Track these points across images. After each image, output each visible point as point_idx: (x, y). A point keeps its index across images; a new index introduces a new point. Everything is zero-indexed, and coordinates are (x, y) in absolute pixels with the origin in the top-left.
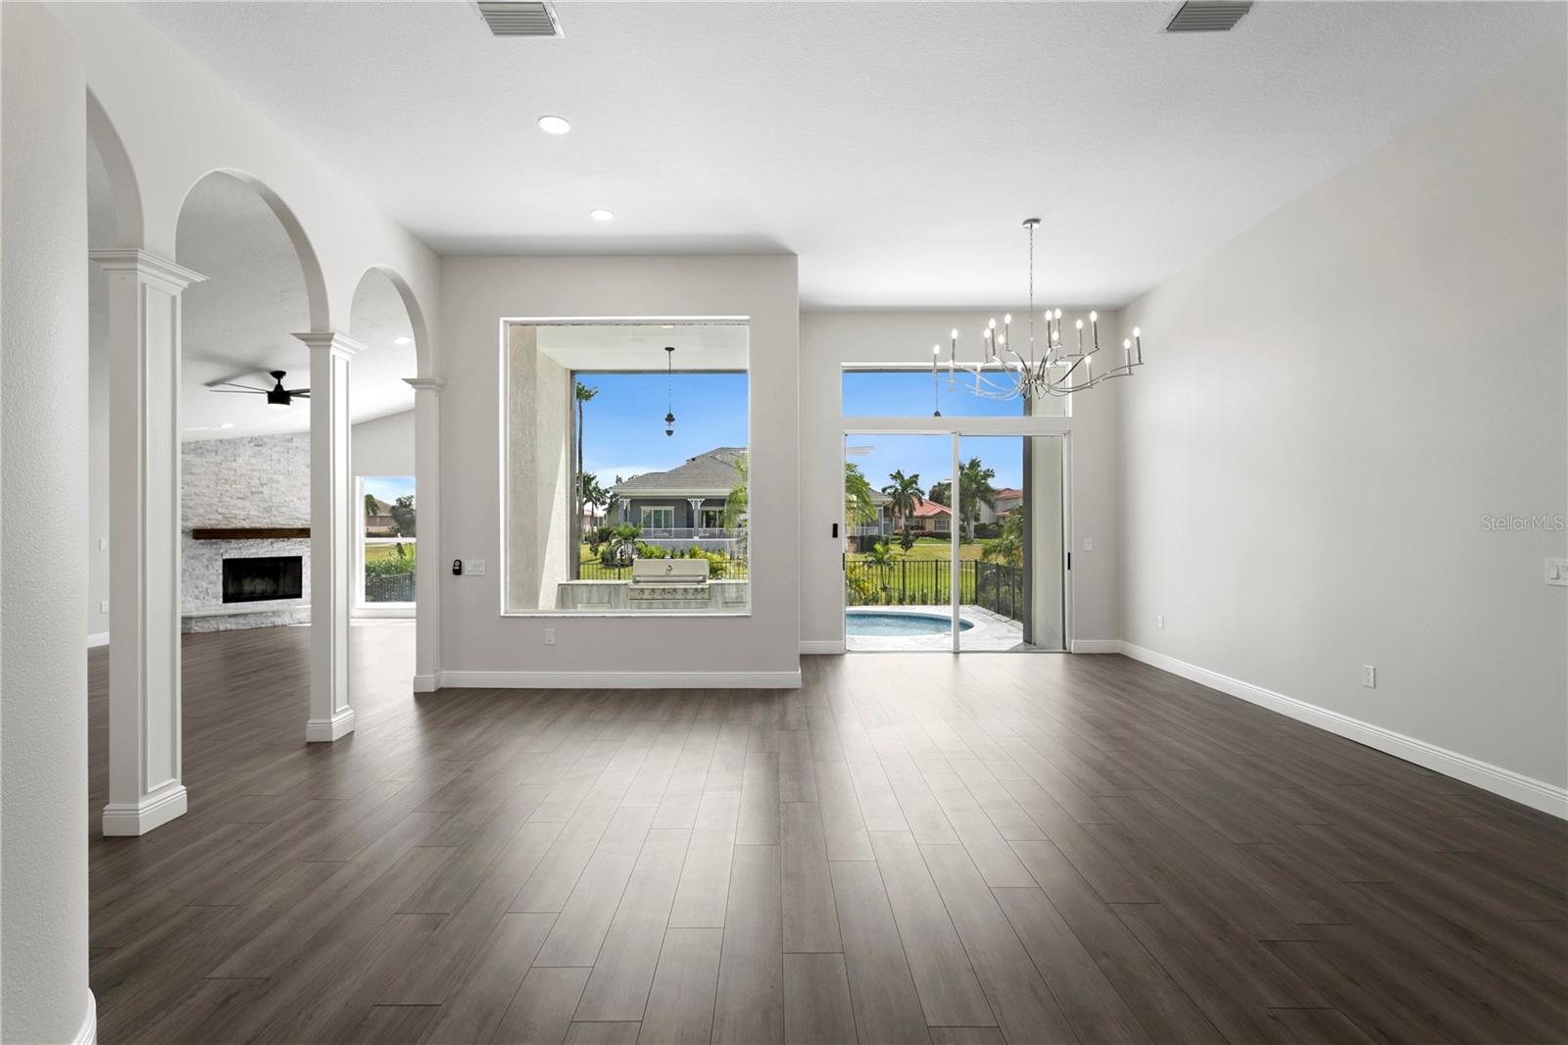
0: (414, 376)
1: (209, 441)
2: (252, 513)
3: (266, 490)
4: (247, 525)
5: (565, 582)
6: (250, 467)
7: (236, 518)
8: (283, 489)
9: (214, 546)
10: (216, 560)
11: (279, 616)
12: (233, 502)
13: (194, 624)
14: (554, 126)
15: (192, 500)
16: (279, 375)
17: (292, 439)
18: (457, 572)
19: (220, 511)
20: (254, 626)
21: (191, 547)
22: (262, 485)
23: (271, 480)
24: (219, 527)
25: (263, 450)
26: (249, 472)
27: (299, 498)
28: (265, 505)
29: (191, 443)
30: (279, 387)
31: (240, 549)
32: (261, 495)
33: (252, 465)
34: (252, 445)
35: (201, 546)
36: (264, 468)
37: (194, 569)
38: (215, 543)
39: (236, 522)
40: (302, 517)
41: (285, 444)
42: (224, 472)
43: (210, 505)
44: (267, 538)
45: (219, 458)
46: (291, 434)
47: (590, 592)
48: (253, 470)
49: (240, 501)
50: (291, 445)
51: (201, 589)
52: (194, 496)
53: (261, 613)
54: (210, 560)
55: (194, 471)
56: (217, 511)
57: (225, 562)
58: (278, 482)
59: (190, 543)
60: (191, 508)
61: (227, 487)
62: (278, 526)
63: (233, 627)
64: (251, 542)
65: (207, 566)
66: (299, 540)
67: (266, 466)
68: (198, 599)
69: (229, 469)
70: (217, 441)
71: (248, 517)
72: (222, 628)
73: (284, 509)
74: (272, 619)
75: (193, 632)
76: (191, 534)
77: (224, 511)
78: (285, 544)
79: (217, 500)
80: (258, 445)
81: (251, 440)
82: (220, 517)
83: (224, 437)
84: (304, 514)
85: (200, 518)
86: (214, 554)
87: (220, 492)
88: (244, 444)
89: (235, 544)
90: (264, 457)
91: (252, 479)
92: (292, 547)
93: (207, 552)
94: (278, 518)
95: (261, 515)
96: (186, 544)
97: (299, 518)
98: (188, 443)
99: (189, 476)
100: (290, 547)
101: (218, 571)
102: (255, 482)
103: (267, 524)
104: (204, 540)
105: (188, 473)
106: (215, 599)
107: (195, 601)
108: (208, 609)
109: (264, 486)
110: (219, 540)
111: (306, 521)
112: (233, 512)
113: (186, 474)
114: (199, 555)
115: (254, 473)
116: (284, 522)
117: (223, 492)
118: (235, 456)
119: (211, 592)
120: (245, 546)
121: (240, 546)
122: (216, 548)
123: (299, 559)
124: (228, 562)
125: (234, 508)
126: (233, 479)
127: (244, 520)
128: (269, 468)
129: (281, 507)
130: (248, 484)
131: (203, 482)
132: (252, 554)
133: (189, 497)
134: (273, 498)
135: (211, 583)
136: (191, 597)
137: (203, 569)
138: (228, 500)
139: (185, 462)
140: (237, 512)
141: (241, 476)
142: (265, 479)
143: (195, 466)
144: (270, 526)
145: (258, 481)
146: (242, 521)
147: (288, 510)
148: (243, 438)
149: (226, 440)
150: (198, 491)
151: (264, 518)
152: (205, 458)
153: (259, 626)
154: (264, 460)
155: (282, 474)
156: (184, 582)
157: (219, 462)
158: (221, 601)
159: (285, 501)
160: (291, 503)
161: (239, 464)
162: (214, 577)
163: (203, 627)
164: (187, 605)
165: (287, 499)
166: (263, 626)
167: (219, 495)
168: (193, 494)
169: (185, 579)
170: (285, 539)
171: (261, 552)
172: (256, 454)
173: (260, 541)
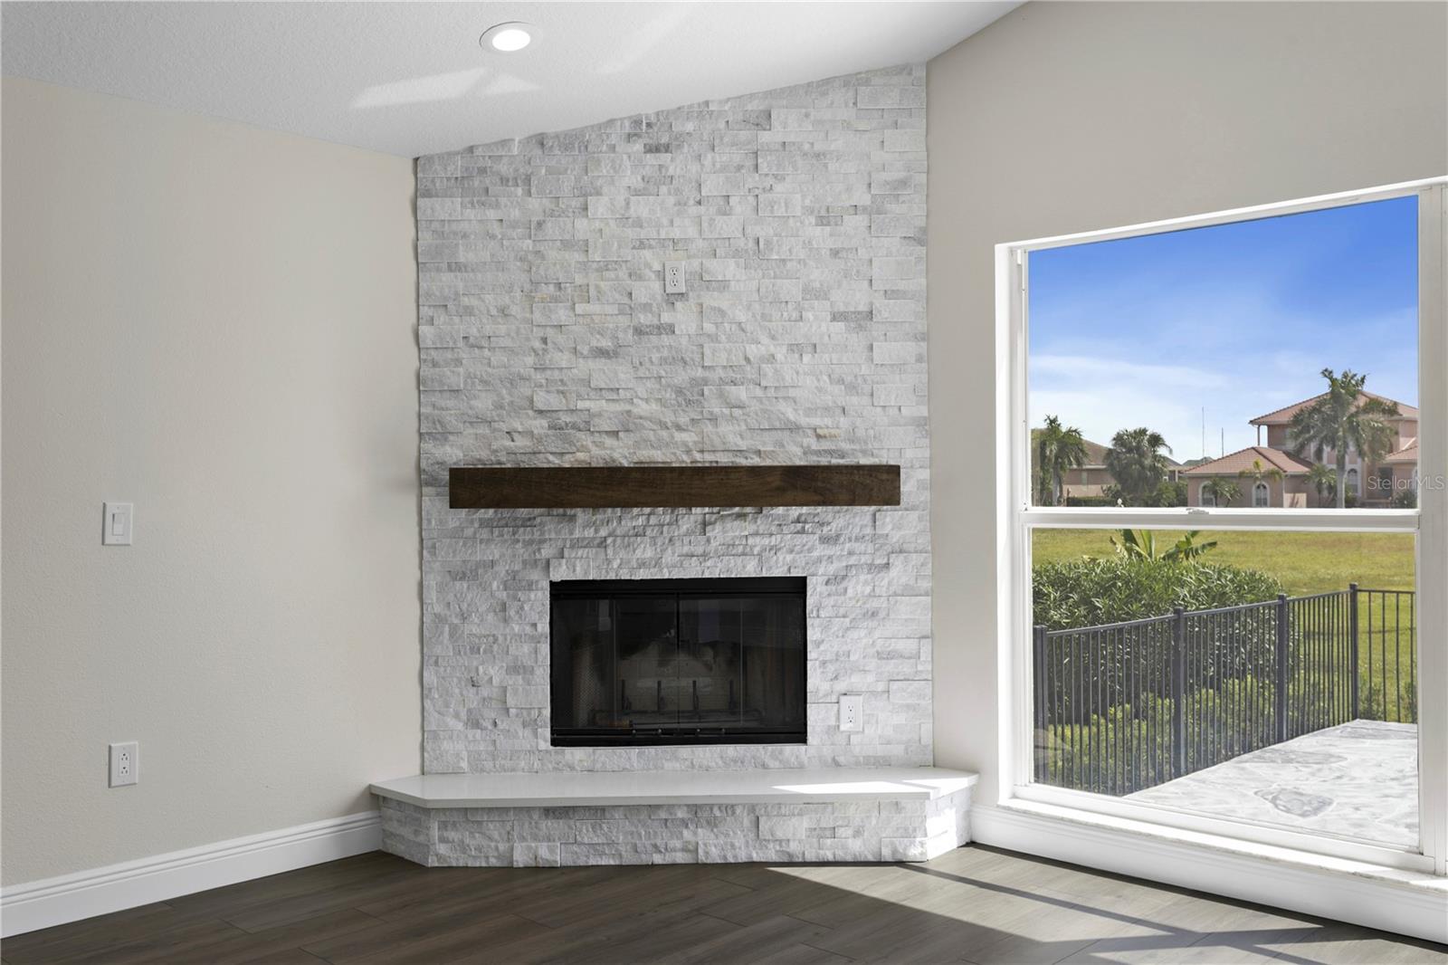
1: (504, 143)
2: (642, 408)
3: (683, 318)
4: (622, 453)
6: (631, 233)
7: (587, 428)
8: (741, 316)
9: (524, 534)
10: (530, 586)
11: (712, 824)
12: (584, 367)
13: (435, 833)
15: (458, 362)
19: (541, 400)
20: (629, 859)
21: (456, 534)
22: (672, 299)
23: (701, 280)
24: (541, 462)
25: (675, 164)
26: (628, 254)
27: (796, 348)
28: (681, 377)
29: (451, 155)
31: (602, 544)
32: (666, 340)
33: (639, 223)
34: (638, 147)
35: (485, 534)
36: (678, 233)
37: (463, 618)
38: (525, 523)
39: (585, 439)
40: (804, 421)
41: (744, 135)
42: (552, 254)
43: (513, 381)
44: (690, 506)
45: (535, 204)
46: (770, 94)
49: (601, 363)
50: (765, 137)
51: (485, 692)
52: (463, 353)
53: (653, 808)
54: (514, 583)
55: (462, 257)
56: (532, 401)
57: (558, 592)
58: (723, 285)
59: (451, 524)
60: (454, 391)
61: (562, 315)
62: (724, 460)
64: (637, 518)
65: (504, 608)
66: (795, 511)
67: (684, 228)
68: (476, 724)
69: (567, 245)
70: (529, 139)
71: (629, 425)
72: (521, 858)
73: (740, 393)
74: (687, 834)
75: (432, 862)
77: (555, 402)
78: (748, 527)
79: (530, 360)
80: (654, 149)
81: (638, 127)
82: (539, 426)
83: (551, 129)
84: (810, 412)
85: (483, 430)
86: (525, 562)
87: (539, 333)
88: (613, 148)
89: (585, 524)
90: (678, 191)
91: (640, 278)
92: (773, 540)
93: (502, 555)
94: (725, 428)
95: (669, 418)
96: (440, 522)
97: (794, 428)
98: (441, 157)
99: (447, 277)
100: (766, 541)
101: (534, 625)
102: (647, 291)
103: (688, 452)
104: (491, 511)
105: (445, 266)
106: (528, 732)
107: (471, 733)
108: (508, 764)
109: (679, 305)
110: (537, 511)
111: (819, 437)
112: (581, 405)
113: (438, 270)
114: (478, 564)
115: (647, 254)
116: (743, 445)
117: (550, 332)
118: (585, 194)
119: (511, 701)
120: (618, 532)
121: (603, 533)
122: (531, 542)
123: (796, 588)
124: (566, 595)
125: (583, 390)
126: (579, 280)
127: (615, 434)
128: (692, 232)
129: (734, 383)
130: (626, 300)
131: (489, 298)
132: (642, 564)
133: (449, 355)
134: (707, 351)
135: (515, 669)
136: (457, 716)
137: (490, 617)
138: (563, 359)
139: (435, 225)
140: (593, 406)
141: (605, 267)
142: (681, 277)
143: (465, 236)
144: (698, 457)
145: (656, 286)
146: (609, 441)
147: (758, 392)
148: (611, 122)
149: (557, 136)
150: (474, 331)
151: (679, 428)
152: (497, 206)
153: (645, 859)
154: (678, 203)
155: (737, 254)
156: (436, 663)
157: (535, 219)
158: (545, 744)
159: (747, 360)
160: (767, 368)
161: (597, 224)
162: (526, 648)
163: (464, 848)
164: (446, 745)
165: (752, 351)
166: (658, 859)
167: (538, 345)
168: (461, 344)
169: (438, 650)
170: (748, 510)
171: (669, 558)
172: (652, 184)
173: (663, 516)
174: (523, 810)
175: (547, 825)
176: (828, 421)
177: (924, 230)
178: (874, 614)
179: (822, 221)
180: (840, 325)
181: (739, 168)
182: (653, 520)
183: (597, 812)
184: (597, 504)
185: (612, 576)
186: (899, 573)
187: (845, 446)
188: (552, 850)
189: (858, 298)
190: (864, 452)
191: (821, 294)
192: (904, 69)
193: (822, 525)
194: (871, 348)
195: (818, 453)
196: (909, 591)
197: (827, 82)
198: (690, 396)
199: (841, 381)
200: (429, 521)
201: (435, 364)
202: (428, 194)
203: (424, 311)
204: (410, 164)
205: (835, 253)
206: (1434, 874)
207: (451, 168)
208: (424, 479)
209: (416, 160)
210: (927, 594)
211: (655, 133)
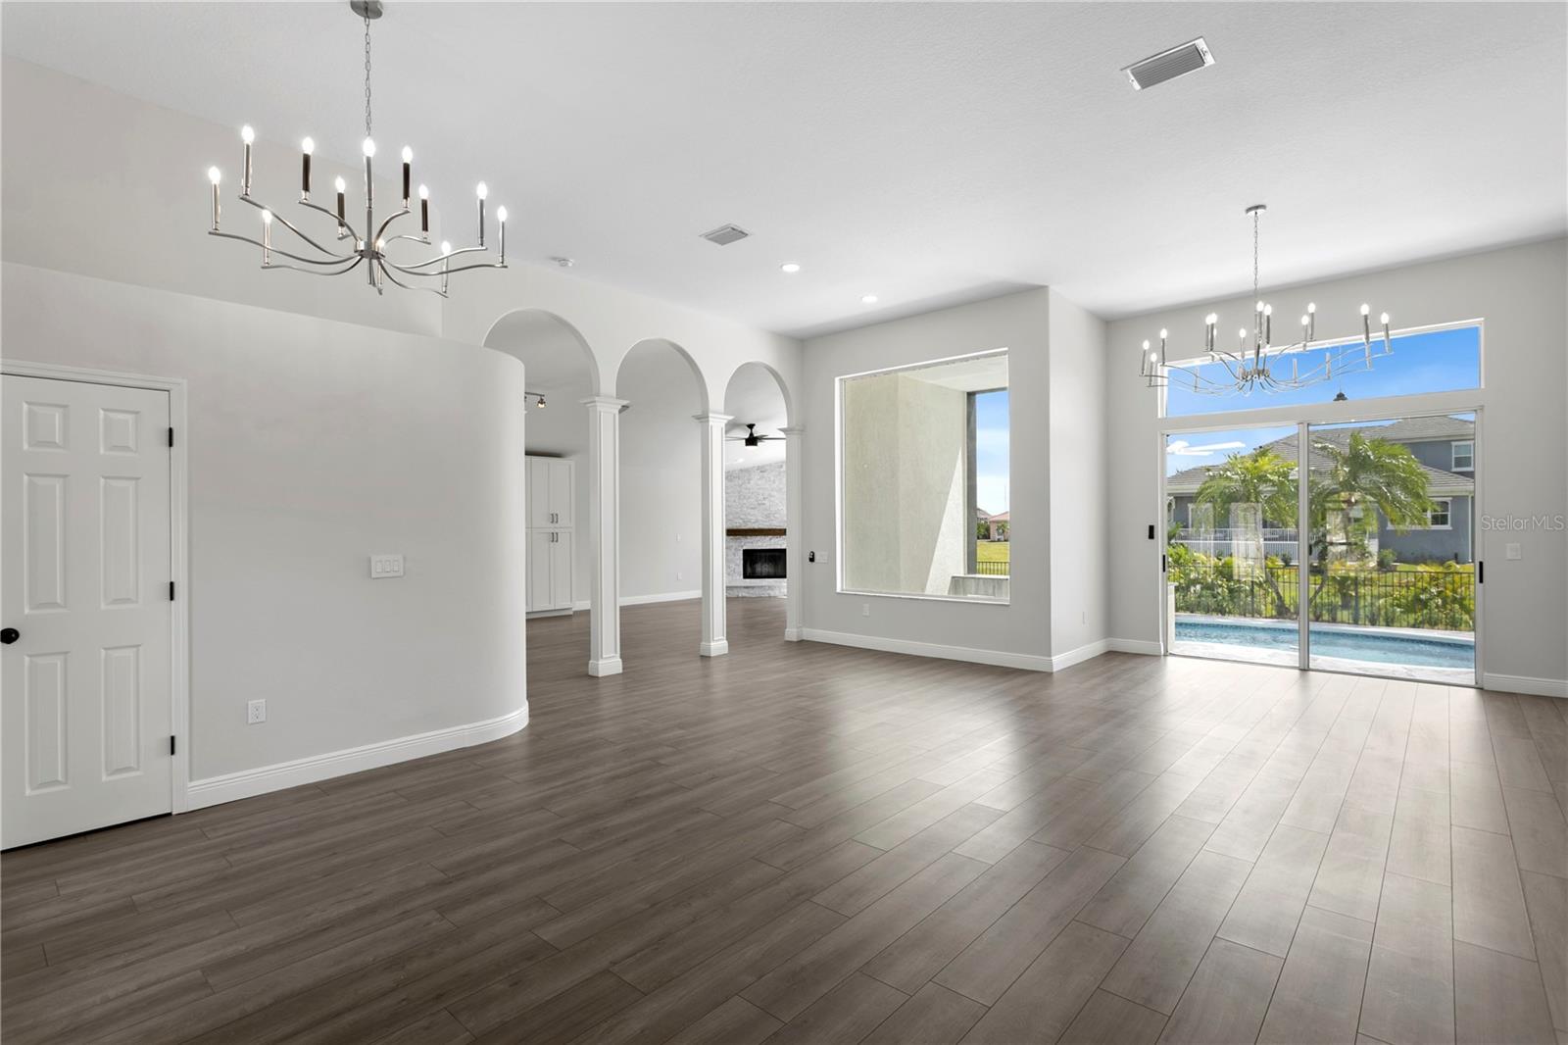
0: (786, 426)
2: (760, 518)
3: (766, 502)
4: (756, 526)
5: (962, 575)
6: (757, 487)
7: (750, 522)
9: (739, 541)
10: (740, 550)
11: (772, 590)
12: (749, 510)
13: (731, 591)
14: (791, 268)
16: (751, 426)
18: (812, 560)
19: (742, 517)
21: (728, 540)
22: (765, 499)
23: (770, 495)
24: (742, 528)
25: (765, 474)
28: (766, 513)
30: (751, 434)
31: (752, 542)
32: (764, 506)
33: (759, 485)
35: (732, 541)
36: (765, 487)
37: (729, 554)
38: (739, 539)
39: (749, 524)
42: (745, 490)
43: (738, 513)
44: (767, 535)
47: (978, 585)
48: (759, 489)
49: (752, 510)
51: (731, 568)
52: (731, 509)
54: (736, 549)
56: (740, 517)
57: (744, 551)
58: (773, 496)
60: (729, 515)
61: (745, 501)
63: (747, 595)
64: (759, 537)
65: (735, 554)
68: (730, 575)
71: (757, 521)
74: (770, 592)
75: (732, 597)
76: (729, 532)
77: (744, 517)
79: (742, 510)
81: (758, 468)
82: (742, 521)
83: (742, 468)
85: (733, 522)
86: (739, 546)
87: (741, 505)
89: (750, 539)
91: (759, 495)
93: (735, 544)
94: (774, 522)
95: (764, 520)
100: (779, 542)
101: (740, 557)
102: (761, 497)
103: (767, 526)
104: (734, 536)
106: (739, 575)
108: (736, 581)
110: (742, 536)
112: (748, 517)
114: (731, 546)
115: (760, 491)
116: (777, 524)
117: (745, 505)
118: (749, 480)
119: (736, 570)
120: (755, 540)
121: (752, 540)
123: (784, 550)
124: (747, 553)
125: (749, 515)
126: (748, 495)
127: (754, 523)
128: (768, 487)
129: (775, 514)
130: (757, 499)
132: (759, 546)
134: (771, 508)
135: (737, 565)
138: (746, 510)
140: (751, 518)
141: (753, 493)
142: (766, 495)
144: (769, 527)
147: (780, 516)
151: (766, 522)
158: (742, 578)
161: (752, 485)
162: (739, 561)
167: (744, 507)
171: (764, 545)
172: (762, 478)
173: (763, 537)
174: (740, 587)
175: (746, 590)
181: (777, 475)
183: (753, 587)
184: (751, 535)
185: (754, 548)
211: (762, 469)
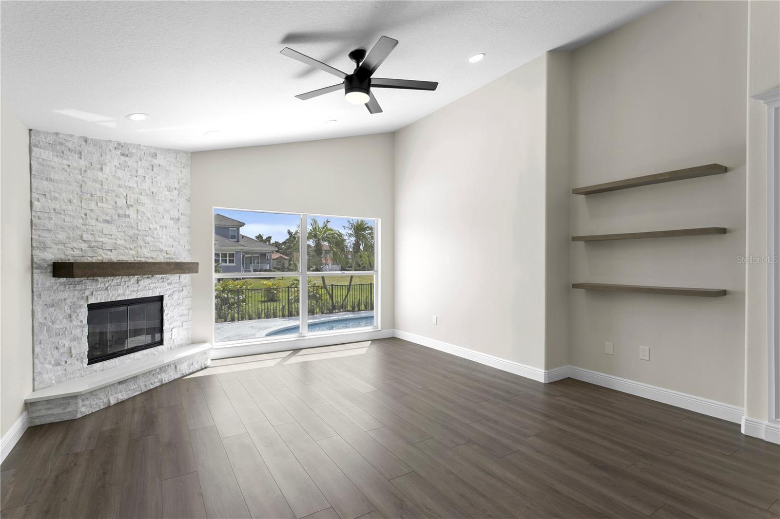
1: (72, 136)
2: (119, 242)
4: (114, 257)
6: (117, 181)
7: (101, 248)
8: (149, 215)
9: (78, 287)
10: (80, 307)
11: (165, 371)
12: (100, 226)
15: (50, 219)
17: (156, 155)
19: (85, 236)
21: (50, 288)
22: (129, 206)
23: (137, 201)
24: (85, 260)
25: (130, 162)
26: (115, 188)
27: (161, 226)
28: (131, 232)
29: (48, 133)
31: (107, 289)
32: (127, 219)
33: (119, 179)
34: (118, 152)
35: (62, 288)
36: (130, 185)
37: (53, 322)
38: (80, 283)
39: (100, 251)
40: (164, 249)
41: (150, 158)
42: (89, 183)
43: (74, 228)
44: (134, 275)
45: (83, 163)
46: (156, 148)
48: (120, 186)
49: (105, 225)
50: (155, 161)
51: (61, 351)
52: (53, 215)
54: (74, 307)
55: (53, 176)
56: (82, 237)
57: (91, 307)
58: (144, 204)
59: (48, 284)
60: (49, 230)
61: (93, 205)
62: (143, 260)
64: (117, 280)
65: (70, 316)
66: (162, 276)
67: (132, 184)
68: (59, 364)
69: (95, 181)
70: (81, 137)
71: (115, 248)
72: (113, 402)
74: (159, 376)
75: (79, 416)
76: (50, 269)
77: (90, 238)
78: (149, 281)
79: (81, 221)
80: (123, 155)
81: (119, 146)
82: (84, 246)
83: (89, 136)
84: (165, 246)
85: (62, 247)
86: (78, 298)
87: (84, 211)
88: (110, 151)
89: (101, 282)
90: (131, 171)
91: (119, 197)
92: (157, 284)
93: (69, 296)
94: (144, 250)
95: (128, 246)
96: (43, 284)
97: (161, 251)
98: (44, 133)
99: (45, 183)
100: (154, 285)
101: (82, 321)
102: (121, 202)
103: (133, 257)
104: (65, 279)
105: (45, 178)
106: (79, 362)
107: (56, 368)
108: (72, 376)
109: (131, 208)
110: (83, 279)
111: (167, 253)
112: (100, 239)
113: (41, 179)
114: (59, 300)
115: (121, 190)
116: (149, 255)
117: (88, 212)
118: (102, 164)
119: (73, 352)
120: (112, 285)
121: (107, 285)
122: (81, 290)
123: (161, 298)
125: (100, 234)
126: (99, 194)
127: (111, 250)
128: (135, 186)
129: (146, 236)
130: (114, 204)
131: (64, 195)
132: (119, 295)
133: (46, 215)
134: (139, 225)
135: (75, 339)
136: (50, 363)
137: (65, 321)
138: (93, 222)
139: (40, 160)
140: (105, 240)
141: (107, 192)
142: (132, 200)
143: (53, 168)
144: (136, 259)
145: (125, 201)
146: (109, 253)
147: (152, 239)
148: (110, 141)
149: (92, 140)
150: (58, 207)
151: (131, 249)
152: (68, 159)
153: (148, 388)
154: (131, 175)
155: (147, 195)
156: (40, 343)
157: (83, 168)
158: (85, 365)
159: (150, 229)
160: (155, 232)
161: (105, 176)
162: (79, 330)
163: (91, 406)
164: (45, 376)
165: (151, 226)
166: (152, 387)
167: (83, 216)
168: (52, 211)
169: (41, 337)
170: (150, 276)
171: (127, 292)
172: (123, 166)
173: (126, 278)
175: (121, 387)
176: (169, 249)
177: (189, 198)
178: (179, 304)
179: (169, 190)
180: (172, 221)
181: (148, 169)
182: (123, 280)
184: (105, 275)
185: (109, 300)
186: (185, 293)
187: (173, 257)
188: (122, 395)
189: (176, 214)
190: (177, 258)
191: (167, 211)
192: (185, 152)
193: (168, 279)
194: (179, 229)
195: (167, 258)
196: (187, 297)
197: (169, 150)
198: (134, 239)
199: (173, 238)
200: (37, 284)
201: (39, 218)
202: (36, 146)
203: (34, 195)
204: (28, 132)
205: (171, 200)
206: (304, 337)
207: (49, 139)
208: (34, 266)
209: (30, 130)
210: (190, 297)
211: (124, 149)
